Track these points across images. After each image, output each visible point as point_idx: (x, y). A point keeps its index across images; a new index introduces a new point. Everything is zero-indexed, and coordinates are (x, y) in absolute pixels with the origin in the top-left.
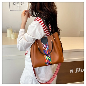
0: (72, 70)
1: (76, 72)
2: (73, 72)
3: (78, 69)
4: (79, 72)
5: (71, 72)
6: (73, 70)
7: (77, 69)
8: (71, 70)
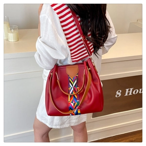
0: (119, 92)
1: (126, 95)
2: (120, 94)
3: (129, 90)
4: (130, 94)
5: (118, 95)
6: (121, 91)
7: (127, 90)
8: (117, 93)
